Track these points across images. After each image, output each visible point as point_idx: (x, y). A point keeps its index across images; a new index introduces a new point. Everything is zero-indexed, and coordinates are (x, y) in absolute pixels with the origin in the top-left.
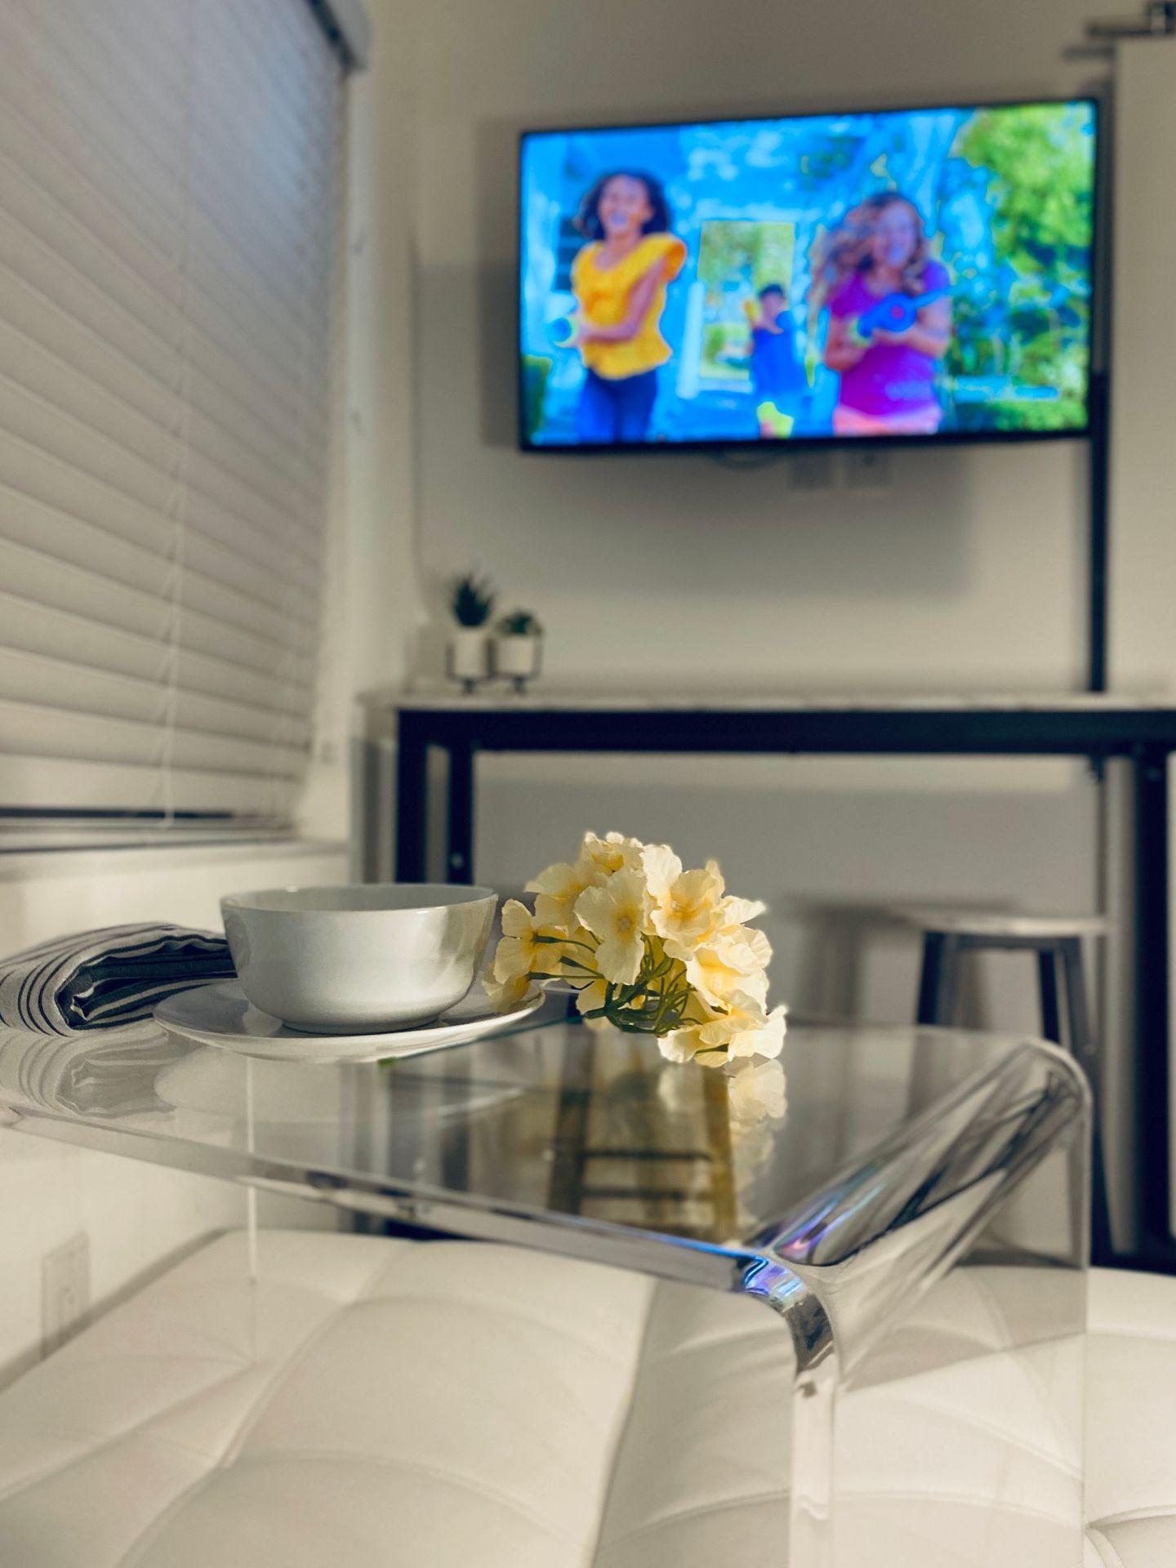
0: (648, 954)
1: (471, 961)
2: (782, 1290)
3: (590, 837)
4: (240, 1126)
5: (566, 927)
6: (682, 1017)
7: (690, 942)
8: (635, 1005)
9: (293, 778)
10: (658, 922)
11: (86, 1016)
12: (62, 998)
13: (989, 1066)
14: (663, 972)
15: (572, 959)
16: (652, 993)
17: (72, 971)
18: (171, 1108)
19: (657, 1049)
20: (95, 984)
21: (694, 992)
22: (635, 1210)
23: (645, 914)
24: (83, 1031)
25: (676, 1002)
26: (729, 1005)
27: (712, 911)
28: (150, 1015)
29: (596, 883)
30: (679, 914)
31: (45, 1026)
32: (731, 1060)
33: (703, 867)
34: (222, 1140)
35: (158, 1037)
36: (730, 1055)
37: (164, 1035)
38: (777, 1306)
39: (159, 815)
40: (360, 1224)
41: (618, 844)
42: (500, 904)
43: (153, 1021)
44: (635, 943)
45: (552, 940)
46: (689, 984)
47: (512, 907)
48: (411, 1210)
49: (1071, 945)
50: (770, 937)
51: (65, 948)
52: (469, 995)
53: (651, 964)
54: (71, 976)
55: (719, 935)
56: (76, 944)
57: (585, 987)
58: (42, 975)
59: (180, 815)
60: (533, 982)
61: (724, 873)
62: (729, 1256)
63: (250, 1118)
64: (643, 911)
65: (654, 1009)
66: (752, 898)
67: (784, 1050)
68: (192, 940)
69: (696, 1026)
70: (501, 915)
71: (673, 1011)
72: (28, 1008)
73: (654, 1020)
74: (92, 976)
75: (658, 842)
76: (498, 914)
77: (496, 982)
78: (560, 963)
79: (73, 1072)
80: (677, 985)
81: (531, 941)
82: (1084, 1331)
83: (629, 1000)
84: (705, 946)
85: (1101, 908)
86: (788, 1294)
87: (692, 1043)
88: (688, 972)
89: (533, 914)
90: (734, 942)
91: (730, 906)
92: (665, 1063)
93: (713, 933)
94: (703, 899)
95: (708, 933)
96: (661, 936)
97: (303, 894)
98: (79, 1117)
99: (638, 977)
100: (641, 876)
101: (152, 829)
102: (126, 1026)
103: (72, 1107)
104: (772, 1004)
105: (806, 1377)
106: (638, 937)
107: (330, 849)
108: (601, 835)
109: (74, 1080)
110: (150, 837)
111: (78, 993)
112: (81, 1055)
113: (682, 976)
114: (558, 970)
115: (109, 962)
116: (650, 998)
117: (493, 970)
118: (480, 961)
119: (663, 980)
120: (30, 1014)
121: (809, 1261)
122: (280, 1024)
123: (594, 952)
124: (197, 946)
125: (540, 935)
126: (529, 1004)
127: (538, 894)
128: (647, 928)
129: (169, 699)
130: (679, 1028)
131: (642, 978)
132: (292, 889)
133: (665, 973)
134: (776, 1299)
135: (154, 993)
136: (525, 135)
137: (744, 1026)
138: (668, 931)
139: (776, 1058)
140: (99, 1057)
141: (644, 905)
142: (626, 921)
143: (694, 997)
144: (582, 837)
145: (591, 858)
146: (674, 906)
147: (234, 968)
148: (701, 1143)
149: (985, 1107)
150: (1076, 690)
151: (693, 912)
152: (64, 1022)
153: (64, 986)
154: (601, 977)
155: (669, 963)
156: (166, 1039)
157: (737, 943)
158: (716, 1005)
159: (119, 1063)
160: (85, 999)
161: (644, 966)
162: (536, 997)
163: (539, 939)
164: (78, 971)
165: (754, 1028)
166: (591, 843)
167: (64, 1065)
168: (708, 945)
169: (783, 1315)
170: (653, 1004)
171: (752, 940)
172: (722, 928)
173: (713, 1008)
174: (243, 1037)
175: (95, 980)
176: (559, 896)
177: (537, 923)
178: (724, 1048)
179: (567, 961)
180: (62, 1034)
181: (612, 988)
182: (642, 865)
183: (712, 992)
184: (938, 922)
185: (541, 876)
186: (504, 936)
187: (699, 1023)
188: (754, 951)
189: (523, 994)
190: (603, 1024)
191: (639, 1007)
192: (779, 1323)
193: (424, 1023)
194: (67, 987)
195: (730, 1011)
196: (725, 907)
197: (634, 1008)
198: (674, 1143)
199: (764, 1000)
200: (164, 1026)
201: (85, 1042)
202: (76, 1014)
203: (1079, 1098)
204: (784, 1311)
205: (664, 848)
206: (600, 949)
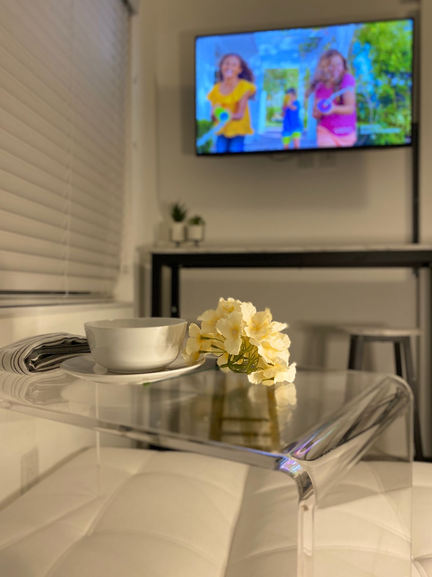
0: (244, 343)
1: (177, 347)
2: (293, 470)
3: (221, 300)
4: (93, 408)
5: (213, 334)
6: (257, 367)
7: (259, 339)
8: (239, 362)
9: (113, 279)
10: (247, 332)
11: (35, 367)
12: (26, 361)
13: (374, 385)
14: (249, 350)
15: (216, 345)
16: (246, 358)
17: (30, 351)
18: (67, 402)
19: (247, 379)
20: (39, 356)
21: (261, 358)
22: (240, 440)
23: (242, 328)
24: (34, 373)
25: (255, 362)
26: (274, 363)
27: (267, 327)
28: (59, 367)
29: (223, 317)
30: (255, 328)
31: (20, 371)
32: (275, 383)
33: (264, 310)
34: (86, 414)
35: (62, 376)
36: (275, 381)
37: (64, 374)
38: (292, 475)
39: (63, 293)
40: (139, 445)
41: (232, 302)
42: (188, 325)
43: (60, 369)
44: (239, 339)
45: (208, 338)
46: (259, 355)
47: (193, 326)
48: (158, 440)
49: (407, 339)
50: (290, 337)
51: (27, 342)
52: (177, 359)
53: (245, 347)
54: (29, 353)
55: (270, 336)
56: (32, 341)
57: (221, 356)
58: (19, 353)
59: (71, 293)
60: (200, 354)
61: (272, 312)
62: (273, 457)
63: (97, 405)
64: (242, 327)
65: (247, 364)
66: (283, 322)
67: (295, 380)
68: (75, 339)
69: (262, 370)
70: (189, 329)
71: (254, 365)
72: (14, 365)
73: (247, 368)
74: (37, 352)
75: (247, 301)
76: (188, 329)
77: (187, 354)
78: (211, 347)
79: (31, 388)
80: (255, 355)
81: (200, 339)
82: (411, 486)
83: (237, 361)
84: (265, 340)
85: (418, 325)
86: (296, 471)
87: (260, 376)
88: (258, 350)
89: (201, 329)
90: (276, 339)
91: (274, 325)
92: (250, 384)
93: (268, 335)
94: (264, 322)
95: (266, 335)
96: (248, 337)
97: (115, 322)
98: (34, 405)
99: (240, 352)
100: (240, 314)
101: (61, 298)
102: (50, 371)
103: (30, 401)
104: (291, 362)
105: (303, 503)
106: (240, 337)
107: (125, 305)
108: (226, 299)
109: (31, 391)
110: (59, 301)
111: (32, 359)
112: (33, 382)
113: (257, 351)
114: (210, 349)
115: (44, 347)
116: (245, 360)
117: (186, 350)
118: (181, 347)
119: (249, 353)
120: (15, 367)
121: (305, 459)
122: (107, 370)
123: (223, 343)
124: (76, 341)
125: (203, 336)
126: (199, 362)
127: (203, 321)
128: (243, 334)
129: (66, 250)
130: (255, 371)
131: (241, 353)
132: (111, 320)
133: (251, 350)
134: (291, 473)
135: (60, 359)
136: (197, 37)
137: (280, 370)
138: (251, 335)
139: (293, 382)
140: (40, 383)
141: (242, 325)
142: (235, 331)
143: (261, 359)
144: (218, 300)
145: (222, 307)
146: (253, 325)
147: (90, 350)
148: (266, 415)
149: (373, 400)
150: (407, 243)
151: (260, 327)
152: (27, 370)
153: (27, 357)
154: (226, 352)
155: (252, 347)
156: (65, 376)
157: (277, 339)
158: (269, 363)
159: (48, 385)
160: (34, 361)
161: (242, 348)
162: (202, 360)
163: (203, 338)
164: (32, 351)
165: (284, 371)
166: (222, 302)
167: (27, 386)
168: (266, 340)
169: (294, 479)
170: (245, 362)
171: (283, 338)
172: (271, 333)
173: (268, 364)
174: (93, 375)
175: (38, 354)
176: (210, 322)
177: (202, 332)
178: (273, 379)
179: (213, 346)
180: (26, 374)
181: (230, 356)
182: (241, 310)
183: (267, 357)
184: (355, 331)
185: (204, 314)
186: (190, 337)
187: (263, 369)
188: (283, 342)
189: (197, 359)
190: (227, 370)
191: (241, 364)
192: (292, 483)
193: (161, 369)
194: (28, 356)
195: (275, 365)
196: (272, 325)
197: (239, 364)
198: (255, 415)
199: (288, 360)
200: (65, 371)
201: (35, 377)
202: (31, 367)
203: (408, 397)
204: (295, 477)
205: (249, 304)
206: (226, 342)
